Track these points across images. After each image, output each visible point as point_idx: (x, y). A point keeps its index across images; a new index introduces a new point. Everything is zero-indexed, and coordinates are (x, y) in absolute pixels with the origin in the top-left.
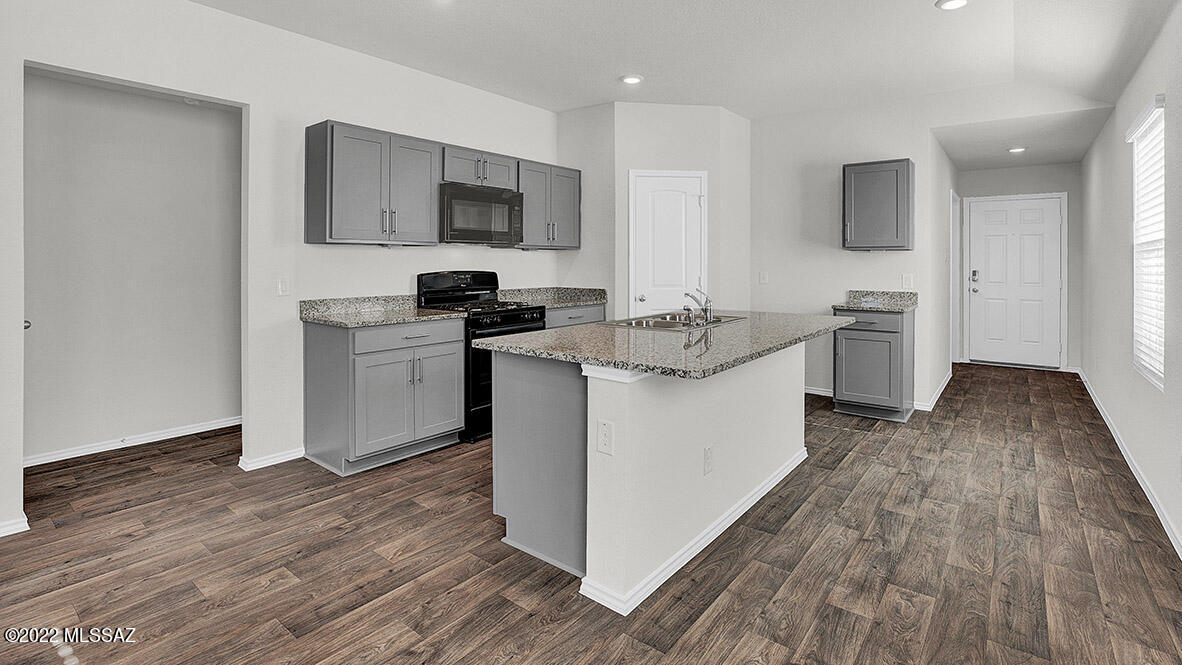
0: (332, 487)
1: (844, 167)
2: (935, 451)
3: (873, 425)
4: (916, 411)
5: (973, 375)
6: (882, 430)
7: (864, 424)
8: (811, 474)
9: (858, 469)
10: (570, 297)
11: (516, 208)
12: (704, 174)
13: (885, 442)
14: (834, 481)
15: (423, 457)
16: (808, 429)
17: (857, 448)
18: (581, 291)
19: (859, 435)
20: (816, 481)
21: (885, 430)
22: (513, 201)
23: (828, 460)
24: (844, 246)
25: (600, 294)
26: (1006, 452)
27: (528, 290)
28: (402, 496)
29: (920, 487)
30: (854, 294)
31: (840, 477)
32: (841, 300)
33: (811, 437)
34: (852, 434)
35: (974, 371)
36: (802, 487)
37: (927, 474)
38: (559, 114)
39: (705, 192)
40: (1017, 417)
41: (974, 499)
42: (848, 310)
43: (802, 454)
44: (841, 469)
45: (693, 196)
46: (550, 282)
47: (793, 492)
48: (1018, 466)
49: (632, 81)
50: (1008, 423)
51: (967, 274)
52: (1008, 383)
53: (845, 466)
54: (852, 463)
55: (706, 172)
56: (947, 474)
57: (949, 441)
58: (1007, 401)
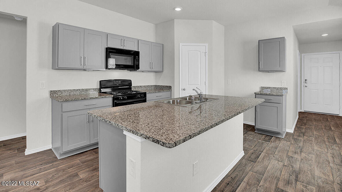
0: (51, 164)
1: (259, 41)
2: (298, 153)
3: (270, 139)
4: (287, 132)
5: (306, 117)
6: (275, 141)
7: (267, 138)
8: (246, 165)
9: (266, 162)
10: (159, 88)
11: (137, 57)
12: (207, 45)
13: (276, 148)
14: (256, 169)
15: (94, 150)
16: (245, 140)
17: (265, 151)
18: (163, 86)
19: (265, 144)
20: (248, 168)
21: (275, 142)
22: (135, 55)
23: (253, 157)
24: (259, 70)
25: (169, 88)
26: (329, 155)
27: (144, 86)
28: (75, 171)
29: (294, 174)
30: (263, 88)
31: (258, 167)
32: (258, 90)
33: (246, 144)
34: (263, 143)
35: (306, 115)
36: (241, 173)
37: (297, 166)
38: (156, 25)
39: (207, 51)
40: (329, 136)
41: (321, 184)
42: (261, 94)
43: (242, 154)
44: (258, 162)
45: (203, 52)
46: (153, 83)
47: (237, 175)
48: (337, 163)
49: (178, 9)
50: (326, 139)
51: (303, 81)
52: (320, 120)
53: (260, 161)
54: (263, 159)
55: (208, 44)
56: (306, 167)
57: (303, 147)
58: (322, 129)
